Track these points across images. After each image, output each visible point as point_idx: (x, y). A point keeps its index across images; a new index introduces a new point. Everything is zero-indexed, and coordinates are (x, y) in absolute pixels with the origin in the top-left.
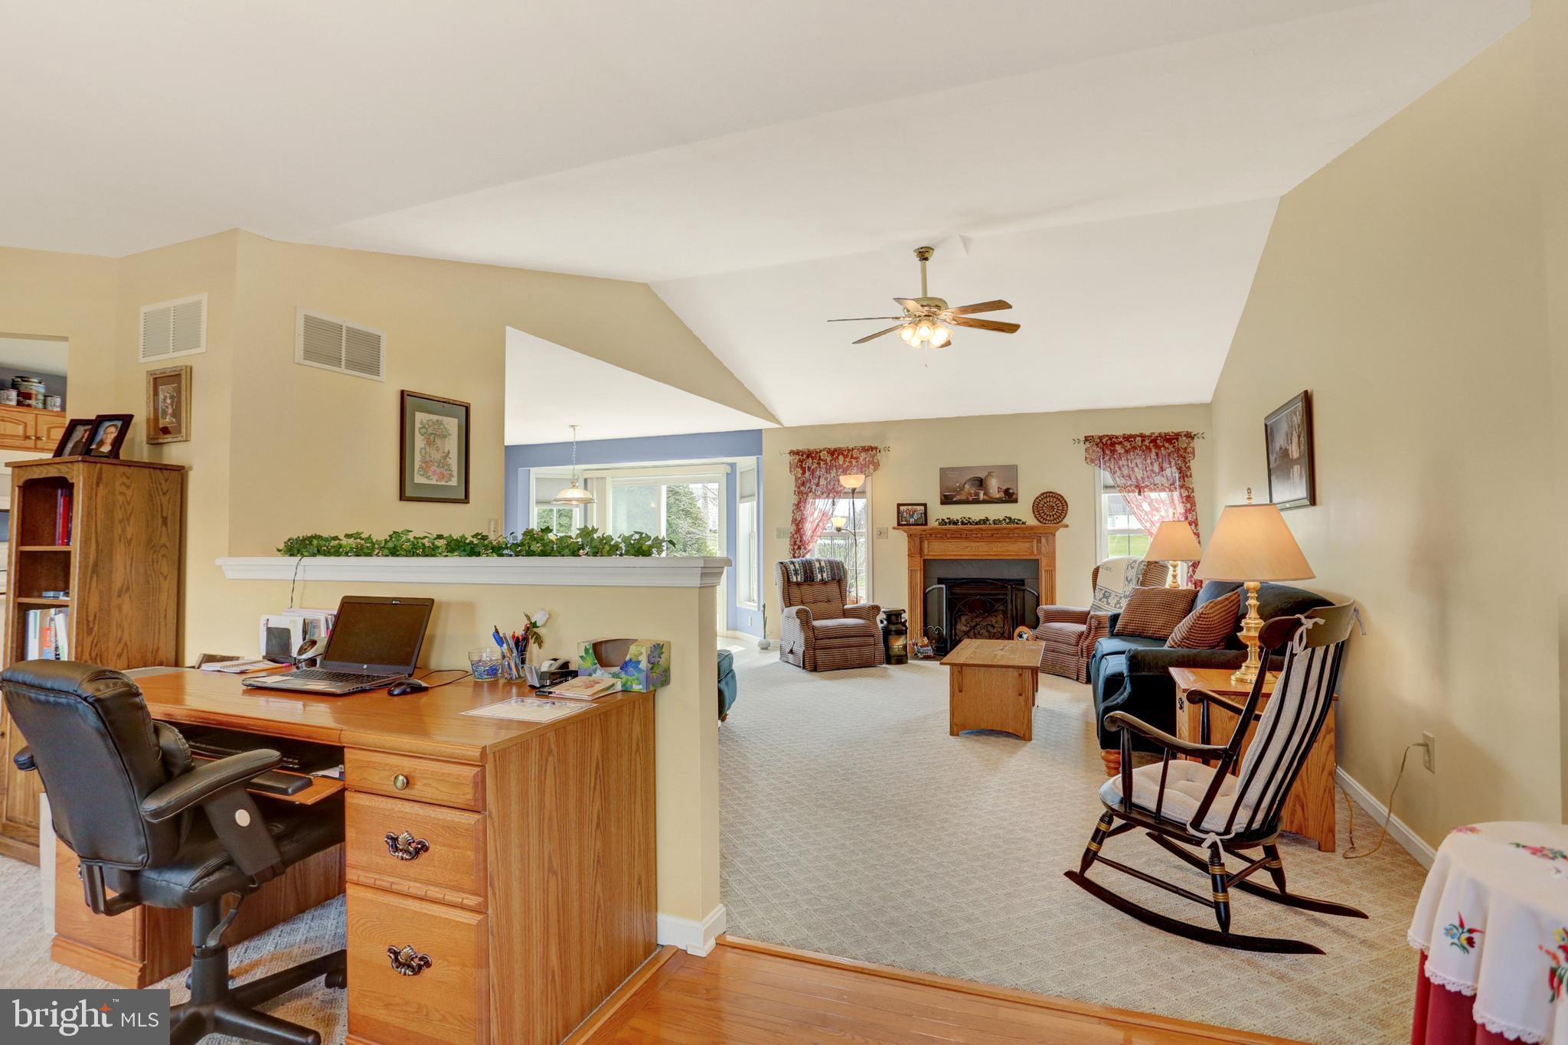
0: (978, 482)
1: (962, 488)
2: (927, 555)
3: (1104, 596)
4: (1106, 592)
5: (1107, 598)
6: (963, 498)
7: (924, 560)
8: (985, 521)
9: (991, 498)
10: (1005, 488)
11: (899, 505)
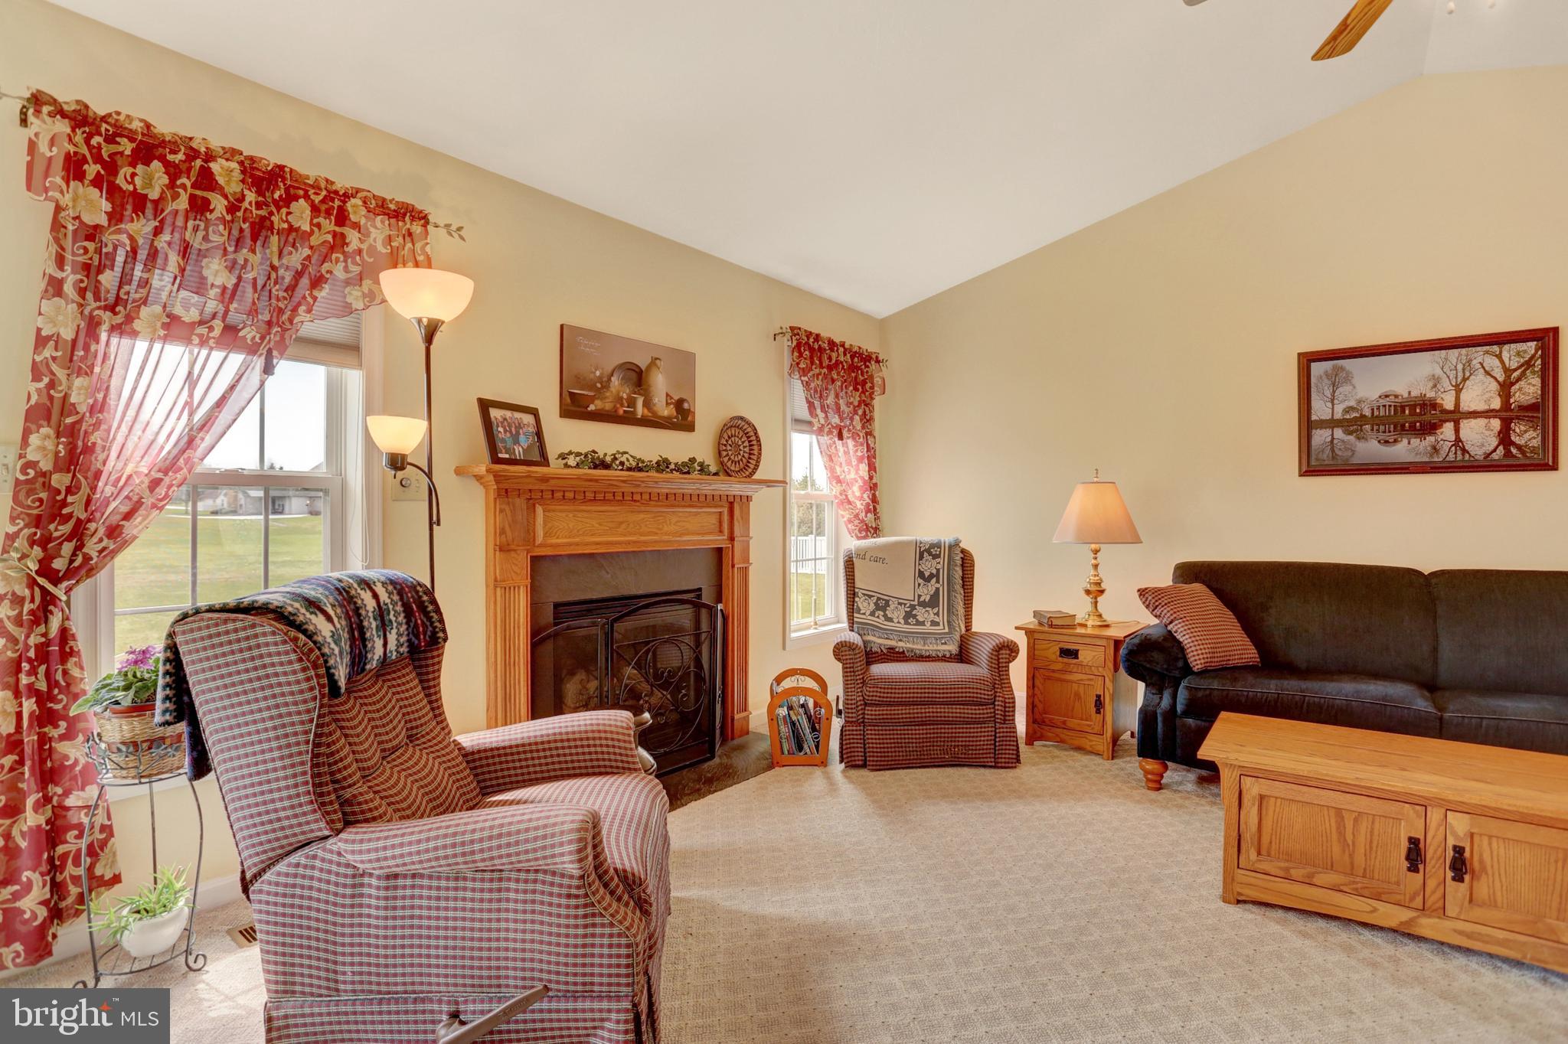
0: (634, 376)
1: (606, 384)
2: (540, 546)
3: (878, 607)
4: (879, 599)
5: (884, 609)
6: (608, 406)
7: (535, 560)
8: (663, 465)
9: (655, 414)
10: (676, 398)
11: (485, 405)
